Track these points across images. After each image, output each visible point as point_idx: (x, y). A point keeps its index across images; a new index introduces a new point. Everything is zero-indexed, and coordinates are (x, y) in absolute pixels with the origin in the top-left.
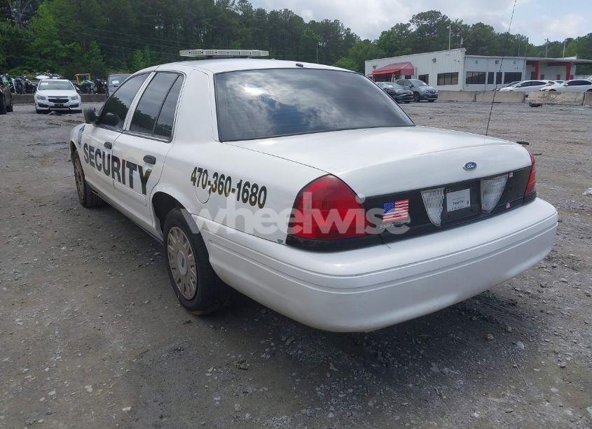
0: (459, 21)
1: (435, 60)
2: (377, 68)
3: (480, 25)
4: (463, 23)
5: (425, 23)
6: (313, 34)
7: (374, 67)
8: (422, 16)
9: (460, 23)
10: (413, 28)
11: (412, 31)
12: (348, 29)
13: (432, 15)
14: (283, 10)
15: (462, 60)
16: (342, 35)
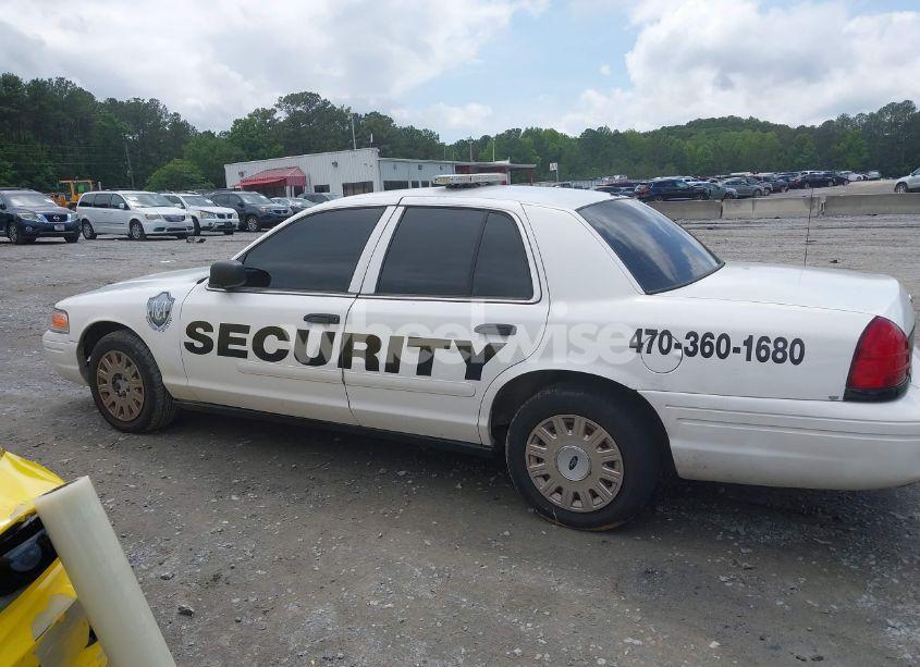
0: (346, 108)
1: (335, 164)
2: (247, 176)
3: (375, 115)
4: (352, 111)
5: (298, 109)
6: (116, 120)
7: (242, 174)
8: (293, 99)
9: (348, 110)
10: (281, 115)
11: (281, 120)
12: (176, 114)
13: (309, 98)
14: (54, 80)
15: (375, 165)
16: (166, 123)
